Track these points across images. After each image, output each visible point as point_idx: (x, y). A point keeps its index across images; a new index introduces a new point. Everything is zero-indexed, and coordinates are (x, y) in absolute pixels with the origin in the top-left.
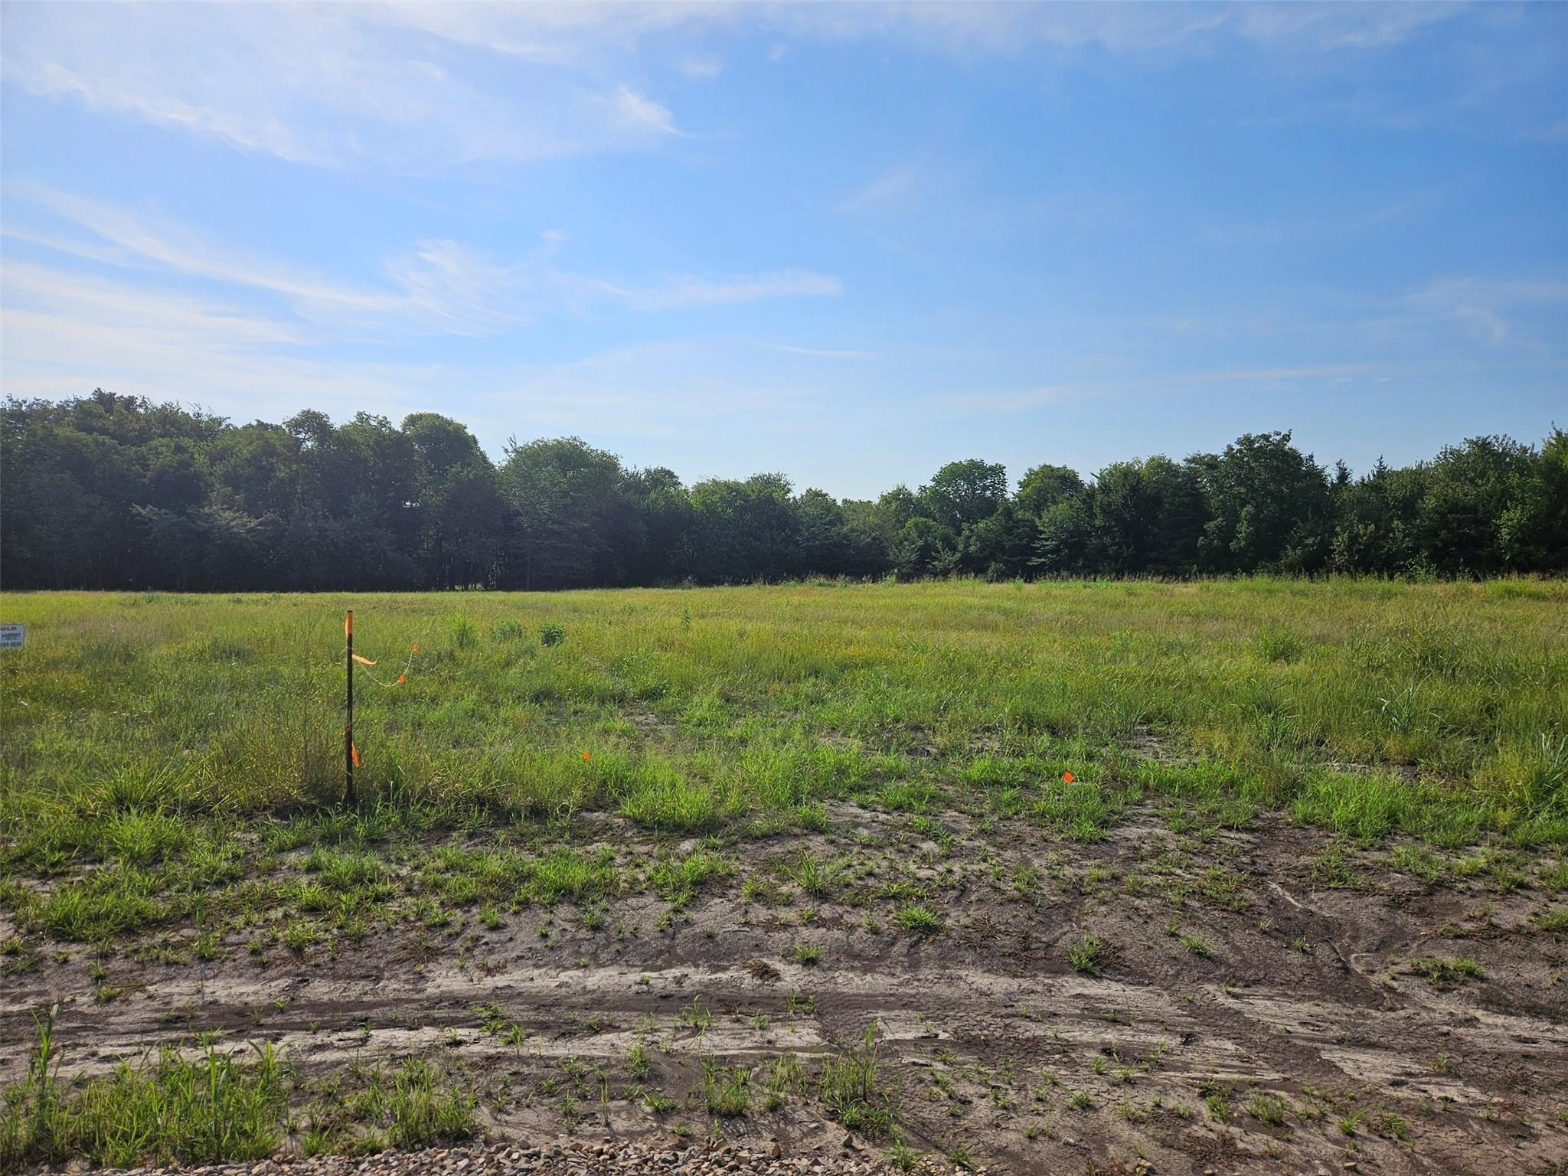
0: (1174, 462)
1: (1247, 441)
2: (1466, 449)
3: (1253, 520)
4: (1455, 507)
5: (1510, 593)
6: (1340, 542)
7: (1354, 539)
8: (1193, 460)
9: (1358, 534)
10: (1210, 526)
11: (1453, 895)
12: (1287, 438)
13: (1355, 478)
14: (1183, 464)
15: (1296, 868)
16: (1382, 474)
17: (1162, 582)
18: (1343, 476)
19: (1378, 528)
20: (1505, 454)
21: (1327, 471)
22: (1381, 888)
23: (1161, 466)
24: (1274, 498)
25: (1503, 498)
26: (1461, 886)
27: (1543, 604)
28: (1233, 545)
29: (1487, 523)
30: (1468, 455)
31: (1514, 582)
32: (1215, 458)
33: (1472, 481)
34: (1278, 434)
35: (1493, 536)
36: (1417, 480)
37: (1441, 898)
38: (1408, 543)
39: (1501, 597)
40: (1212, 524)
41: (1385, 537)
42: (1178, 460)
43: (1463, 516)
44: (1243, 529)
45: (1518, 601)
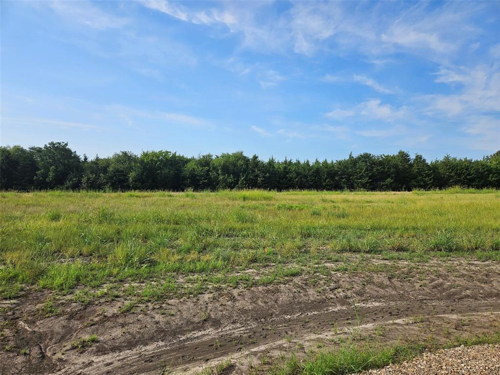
0: (24, 148)
1: (52, 144)
2: (121, 154)
3: (55, 171)
4: (118, 171)
5: (132, 196)
6: (84, 180)
7: (89, 179)
8: (32, 148)
9: (90, 178)
10: (38, 172)
11: (94, 307)
12: (66, 144)
13: (89, 160)
14: (28, 149)
15: (33, 311)
16: (97, 159)
17: (18, 192)
18: (86, 159)
19: (96, 176)
20: (131, 157)
21: (80, 157)
22: (67, 312)
23: (19, 149)
24: (62, 165)
25: (130, 169)
26: (97, 302)
27: (138, 199)
28: (47, 180)
29: (126, 176)
30: (121, 156)
31: (133, 193)
32: (41, 148)
33: (122, 163)
34: (64, 143)
35: (128, 180)
36: (107, 162)
37: (89, 310)
38: (105, 180)
39: (129, 197)
40: (39, 172)
41: (98, 179)
42: (26, 147)
43: (120, 173)
44: (51, 174)
45: (133, 198)
